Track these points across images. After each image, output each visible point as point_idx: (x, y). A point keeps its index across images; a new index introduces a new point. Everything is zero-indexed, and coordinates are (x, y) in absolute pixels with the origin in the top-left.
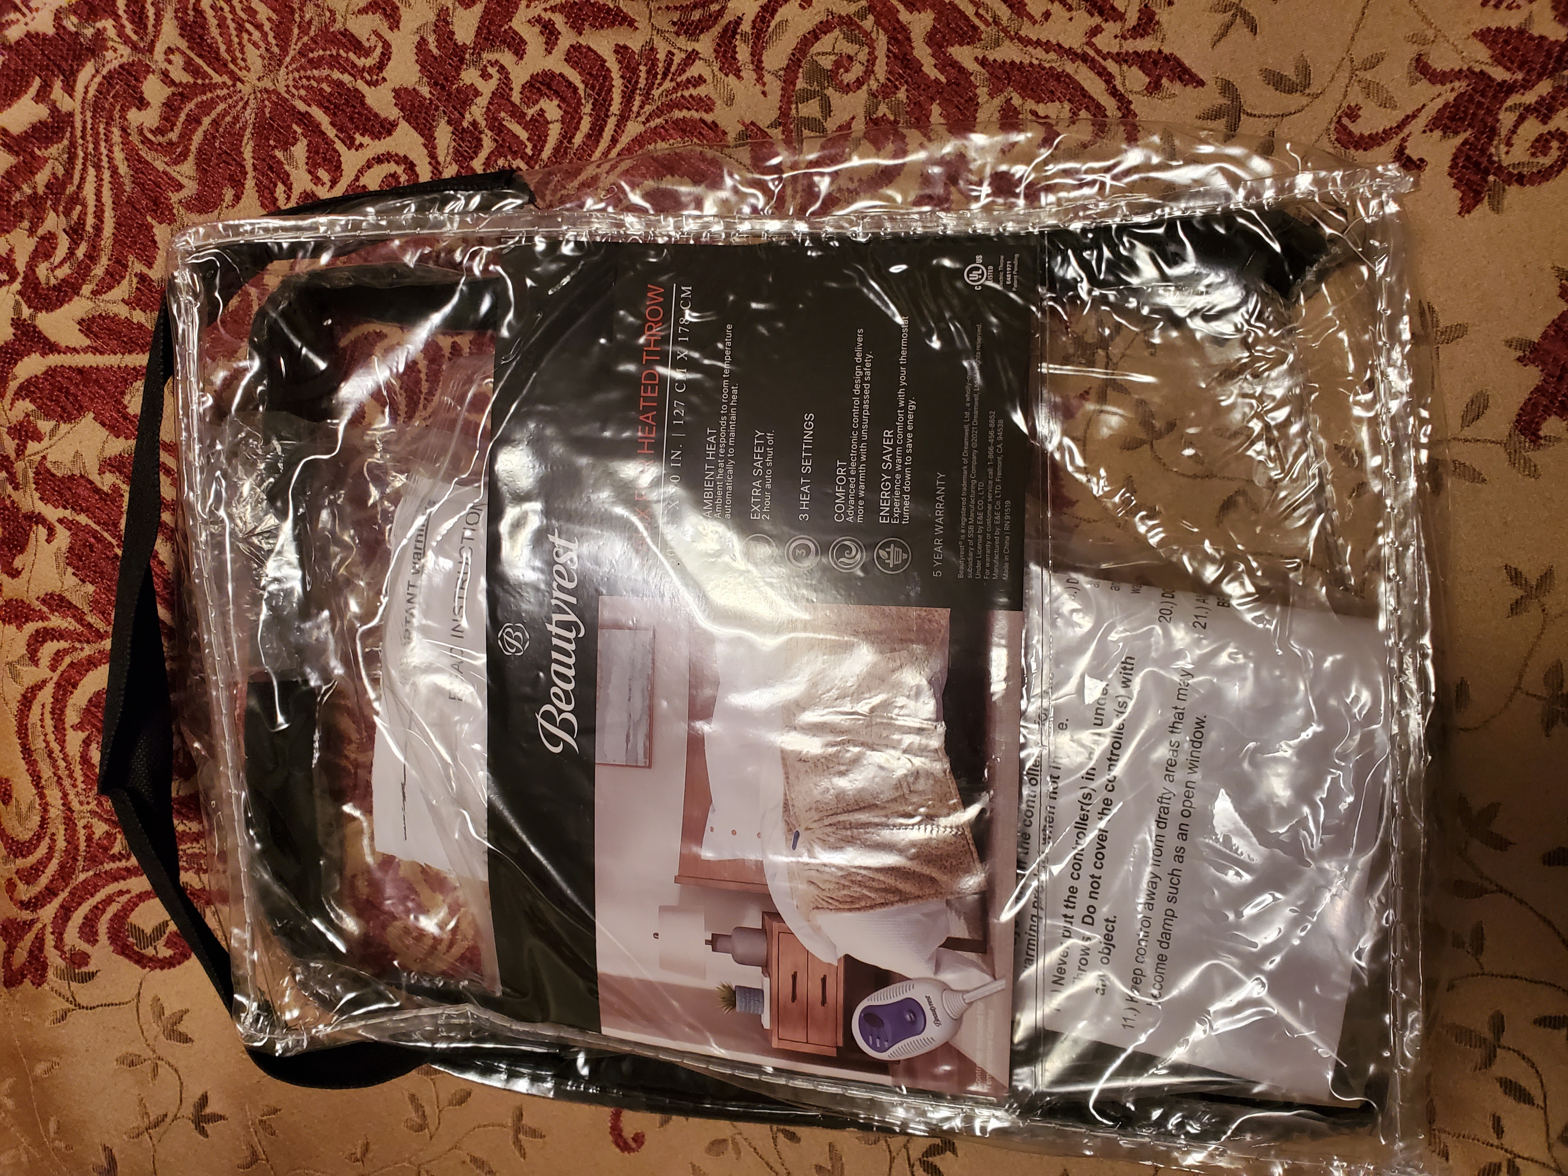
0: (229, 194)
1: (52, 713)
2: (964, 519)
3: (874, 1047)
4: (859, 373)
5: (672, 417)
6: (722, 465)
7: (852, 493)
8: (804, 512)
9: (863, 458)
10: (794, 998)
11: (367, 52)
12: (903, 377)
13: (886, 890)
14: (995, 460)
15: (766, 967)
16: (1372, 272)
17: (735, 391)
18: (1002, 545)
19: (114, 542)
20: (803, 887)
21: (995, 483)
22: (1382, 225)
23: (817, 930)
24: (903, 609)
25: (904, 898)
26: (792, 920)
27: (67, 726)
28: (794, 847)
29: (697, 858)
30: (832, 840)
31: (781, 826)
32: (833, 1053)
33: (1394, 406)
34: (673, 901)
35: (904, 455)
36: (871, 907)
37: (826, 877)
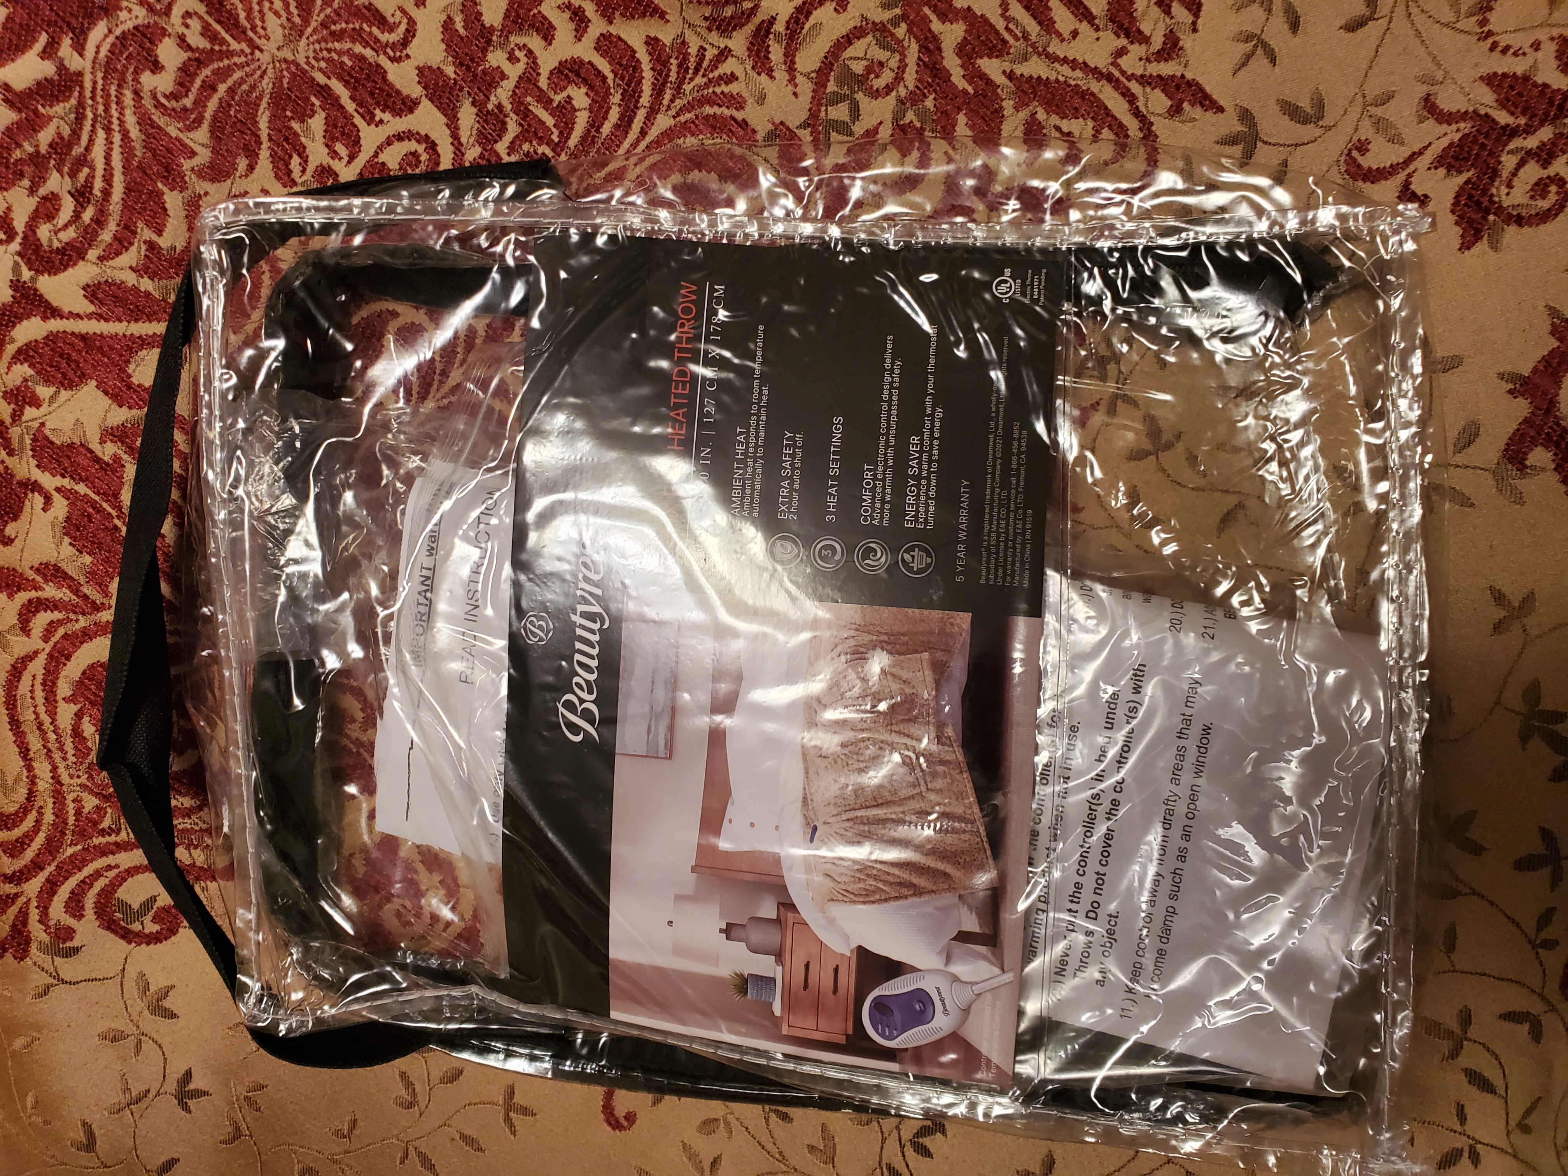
0: (242, 163)
1: (44, 684)
2: (986, 527)
3: (883, 1035)
4: (887, 378)
5: (702, 415)
6: (751, 464)
7: (878, 497)
8: (831, 513)
9: (890, 463)
10: (806, 987)
11: (391, 29)
12: (931, 385)
13: (900, 884)
14: (1018, 470)
15: (779, 956)
16: (1387, 306)
17: (766, 392)
18: (1023, 552)
19: (114, 513)
20: (819, 879)
21: (1018, 493)
22: (1401, 263)
23: (831, 921)
24: (926, 612)
25: (918, 892)
26: (807, 911)
27: (59, 698)
28: (812, 840)
29: (714, 849)
30: (849, 834)
31: (799, 821)
32: (842, 1040)
33: (1404, 435)
34: (689, 890)
35: (930, 462)
36: (886, 900)
37: (843, 870)
